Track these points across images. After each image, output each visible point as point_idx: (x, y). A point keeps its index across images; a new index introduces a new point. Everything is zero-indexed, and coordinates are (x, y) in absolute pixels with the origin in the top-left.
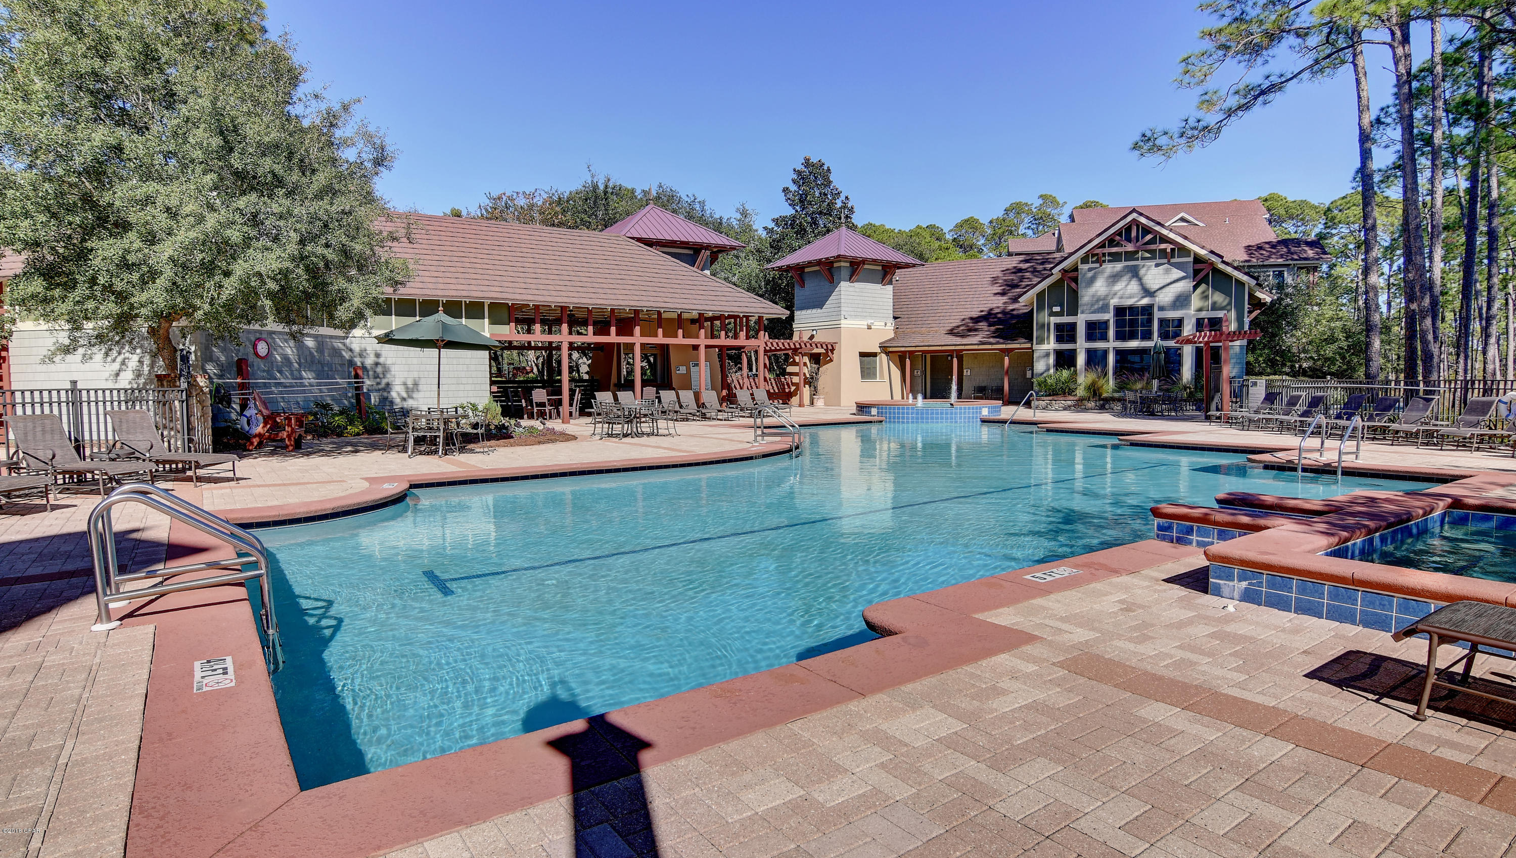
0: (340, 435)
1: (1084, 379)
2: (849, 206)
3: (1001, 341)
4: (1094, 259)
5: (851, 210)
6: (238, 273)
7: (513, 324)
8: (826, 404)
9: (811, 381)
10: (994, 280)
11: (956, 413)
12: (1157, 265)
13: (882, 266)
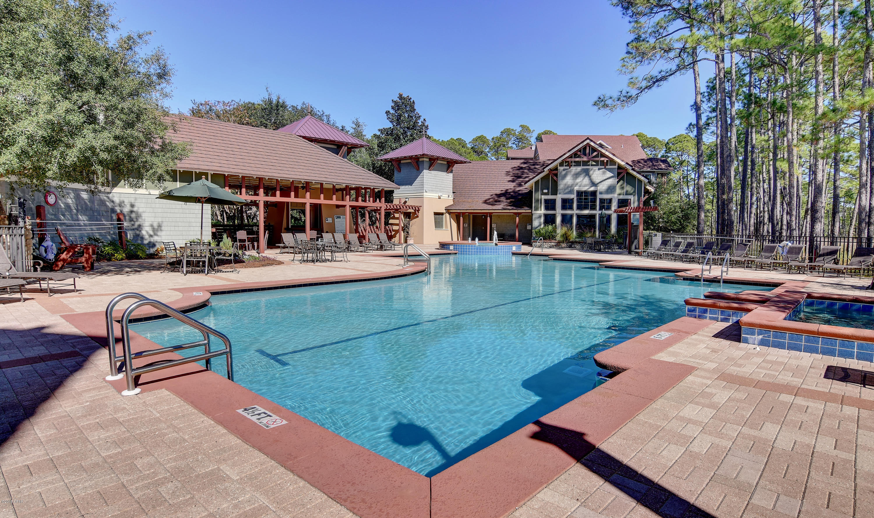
0: (109, 260)
1: (560, 231)
2: (426, 125)
3: (515, 208)
4: (566, 164)
5: (427, 127)
6: (79, 146)
7: (227, 188)
8: (415, 243)
9: (405, 229)
10: (508, 173)
11: (499, 249)
12: (599, 169)
13: (447, 162)
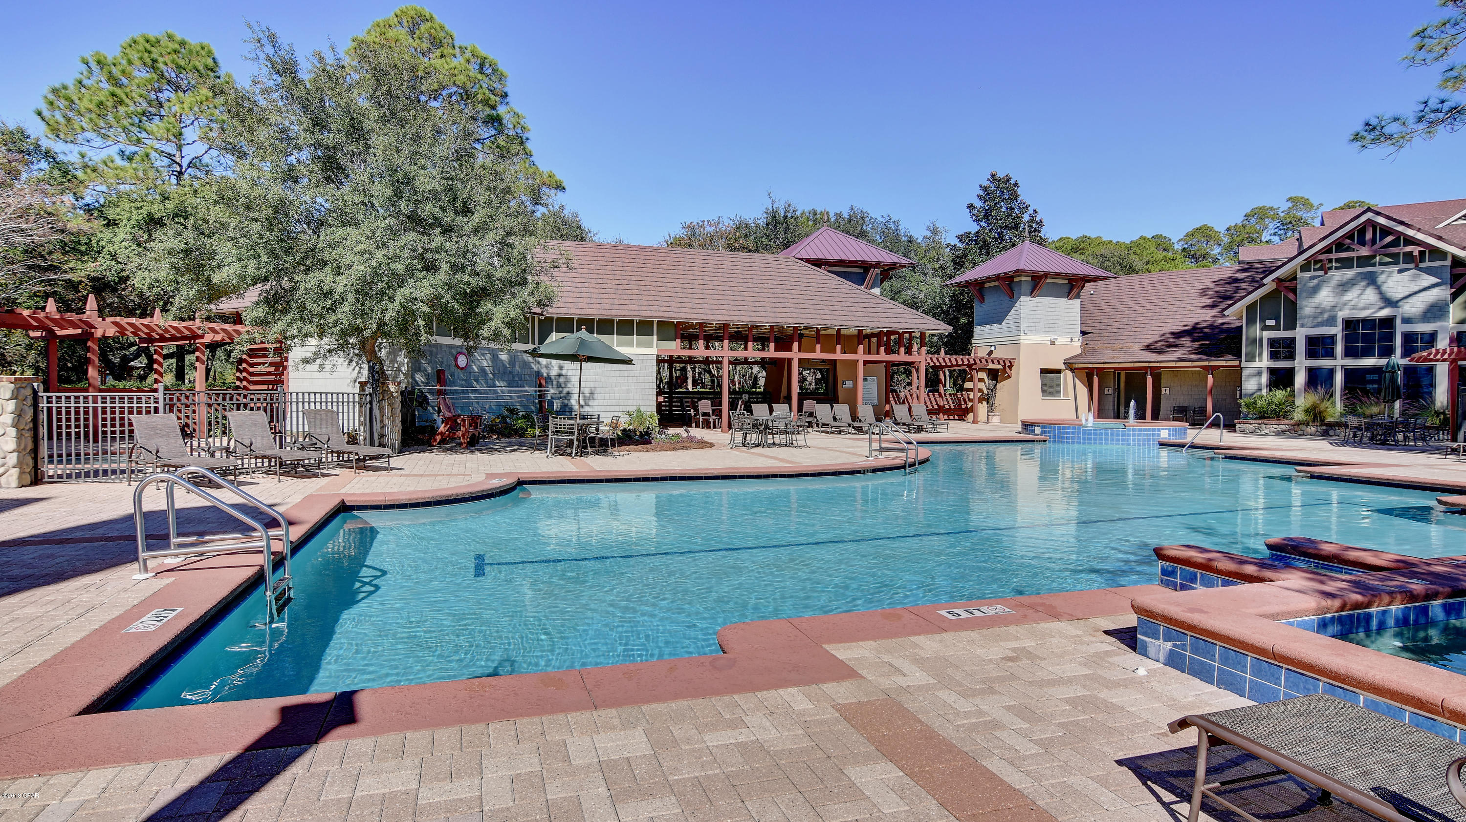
0: (521, 436)
1: (1303, 401)
2: (1038, 219)
3: (1204, 357)
4: (1318, 266)
5: (1040, 224)
7: (679, 341)
8: (1001, 422)
9: (987, 398)
10: (1204, 292)
11: (1128, 435)
12: (1400, 271)
13: (1069, 280)
